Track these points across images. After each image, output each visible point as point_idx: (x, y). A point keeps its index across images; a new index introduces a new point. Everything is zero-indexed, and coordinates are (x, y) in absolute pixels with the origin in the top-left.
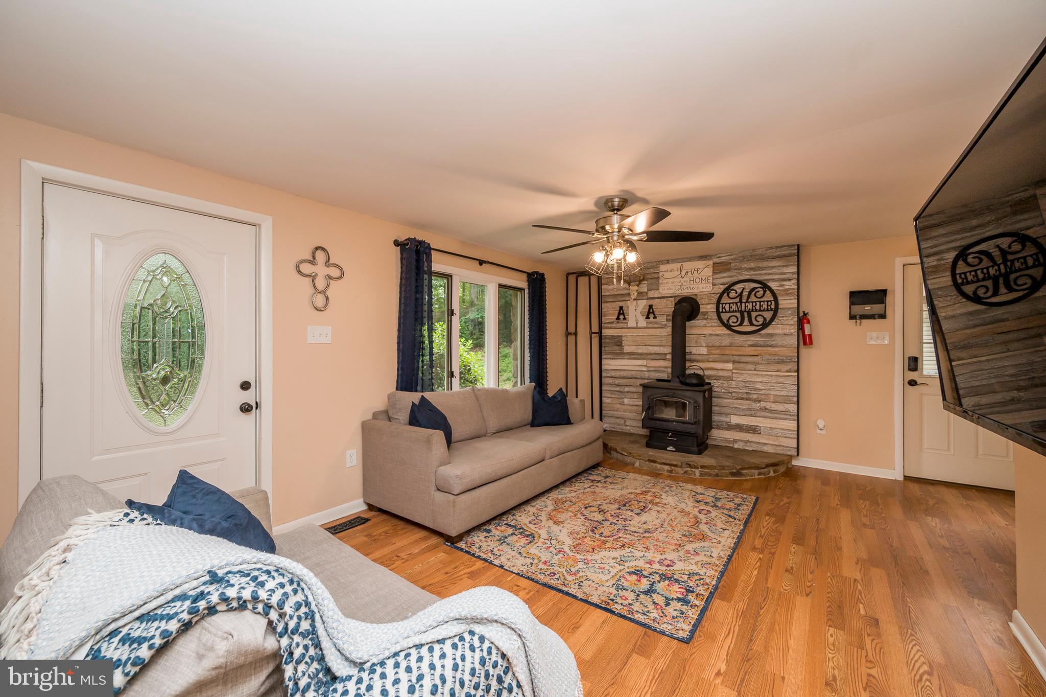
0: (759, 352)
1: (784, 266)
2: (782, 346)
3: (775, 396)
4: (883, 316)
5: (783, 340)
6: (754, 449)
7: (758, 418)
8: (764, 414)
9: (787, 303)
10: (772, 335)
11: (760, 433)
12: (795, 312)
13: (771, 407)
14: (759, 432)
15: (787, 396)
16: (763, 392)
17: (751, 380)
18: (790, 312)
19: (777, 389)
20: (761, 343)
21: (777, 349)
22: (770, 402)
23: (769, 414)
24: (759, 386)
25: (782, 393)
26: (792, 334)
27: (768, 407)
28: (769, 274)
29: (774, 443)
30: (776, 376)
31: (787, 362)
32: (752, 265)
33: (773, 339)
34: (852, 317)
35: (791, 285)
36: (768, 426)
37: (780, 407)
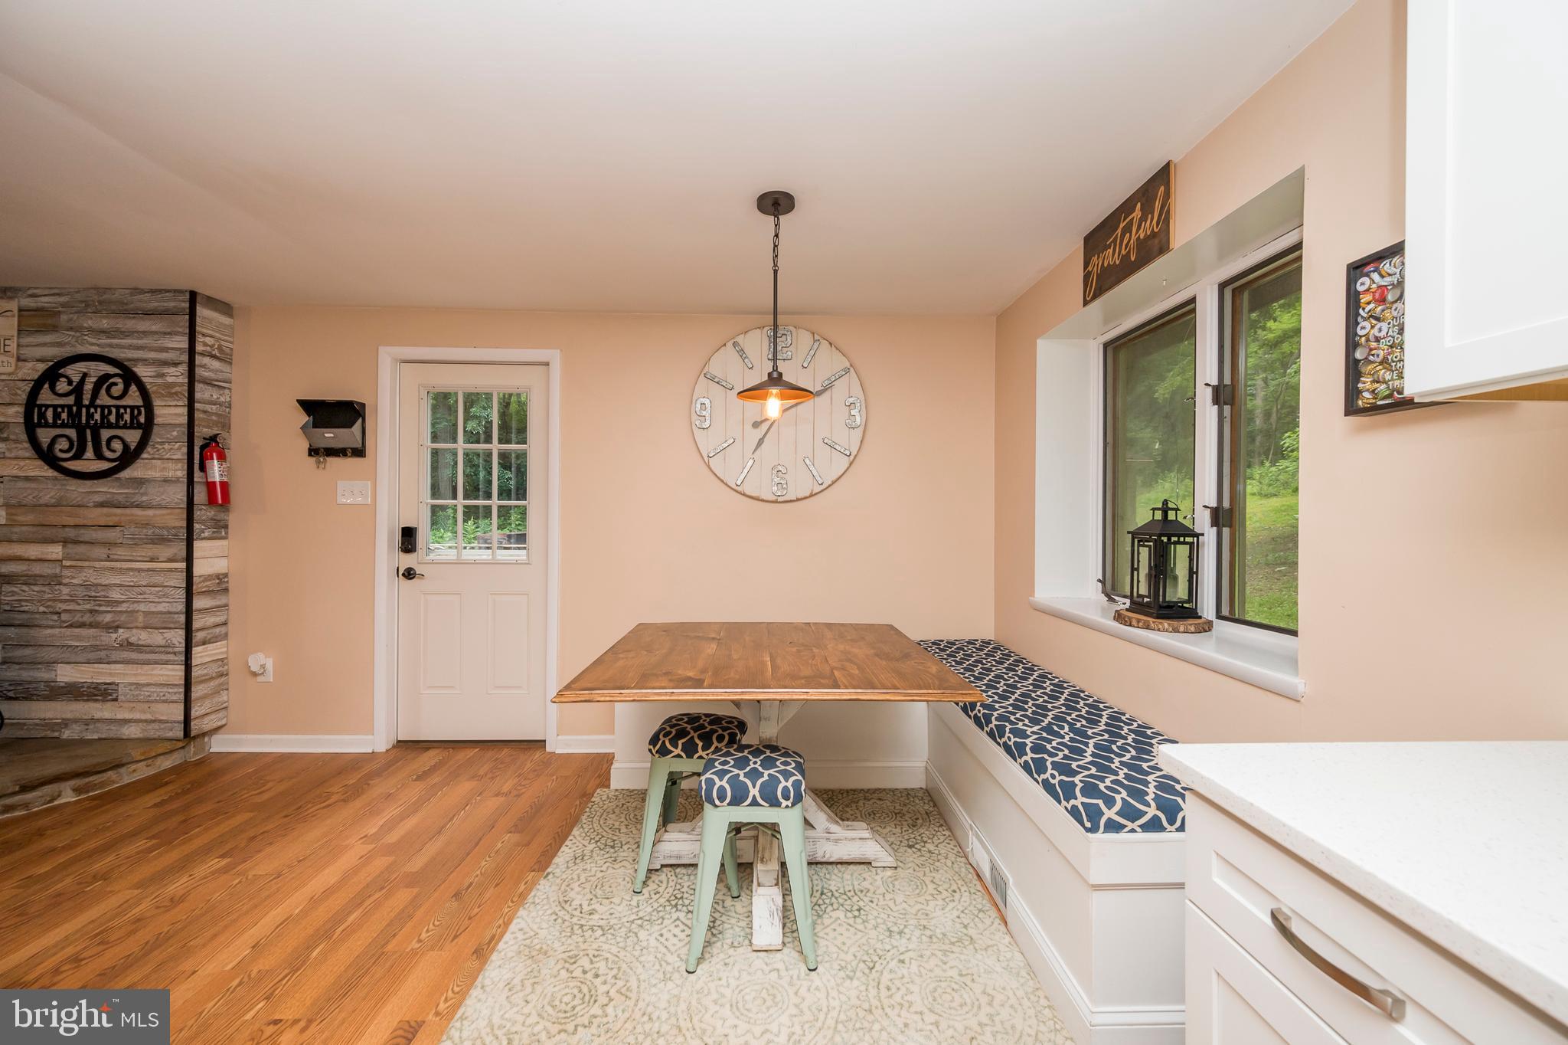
0: (116, 519)
1: (165, 333)
2: (160, 507)
3: (147, 613)
4: (359, 452)
5: (162, 494)
6: (103, 736)
7: (113, 666)
8: (125, 655)
9: (170, 413)
10: (140, 482)
11: (116, 700)
12: (184, 433)
13: (139, 639)
14: (114, 696)
15: (169, 613)
16: (123, 607)
17: (99, 581)
18: (175, 433)
19: (152, 598)
20: (121, 498)
21: (150, 512)
22: (137, 628)
23: (134, 656)
24: (115, 595)
25: (161, 608)
26: (177, 480)
27: (133, 640)
28: (138, 348)
29: (143, 717)
30: (149, 570)
31: (169, 540)
32: (105, 323)
33: (142, 491)
34: (313, 452)
35: (177, 375)
36: (133, 680)
37: (157, 638)
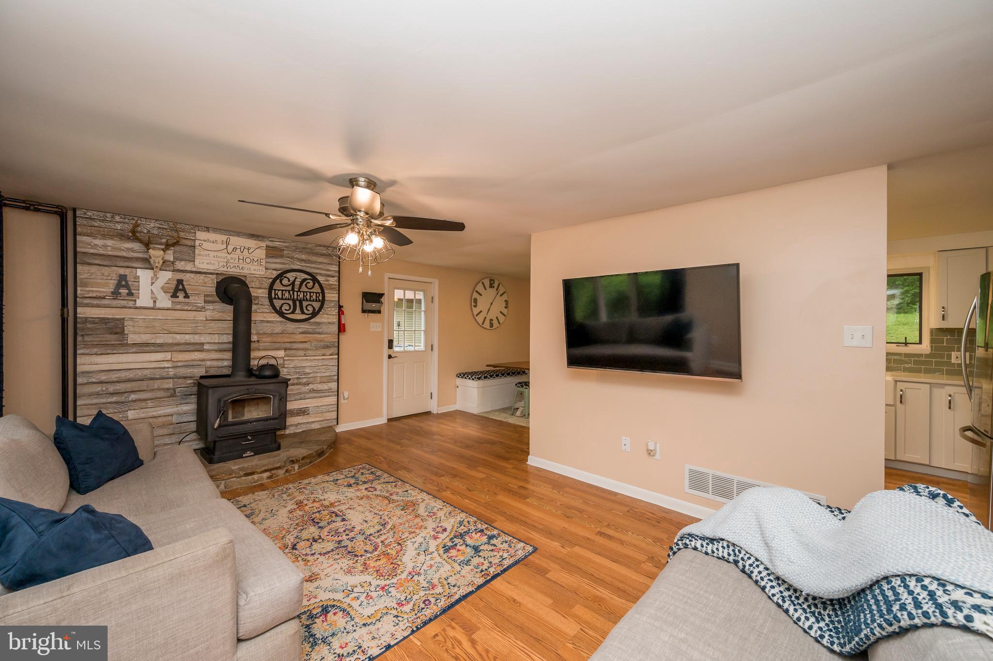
0: (309, 339)
1: (329, 264)
2: (326, 333)
3: (321, 377)
4: (379, 312)
5: (328, 328)
6: (304, 430)
7: (306, 400)
8: (312, 395)
9: (331, 296)
10: (319, 324)
11: (309, 414)
12: (336, 304)
13: (318, 388)
14: (308, 412)
15: (330, 376)
16: (311, 375)
17: (301, 365)
18: (333, 304)
19: (323, 370)
20: (310, 330)
21: (323, 336)
22: (317, 383)
23: (315, 395)
24: (308, 370)
25: (327, 374)
26: (334, 323)
27: (315, 388)
28: (318, 269)
29: (320, 419)
30: (322, 359)
31: (331, 347)
32: (304, 257)
33: (320, 327)
34: (364, 311)
35: (333, 281)
36: (316, 405)
37: (325, 387)
